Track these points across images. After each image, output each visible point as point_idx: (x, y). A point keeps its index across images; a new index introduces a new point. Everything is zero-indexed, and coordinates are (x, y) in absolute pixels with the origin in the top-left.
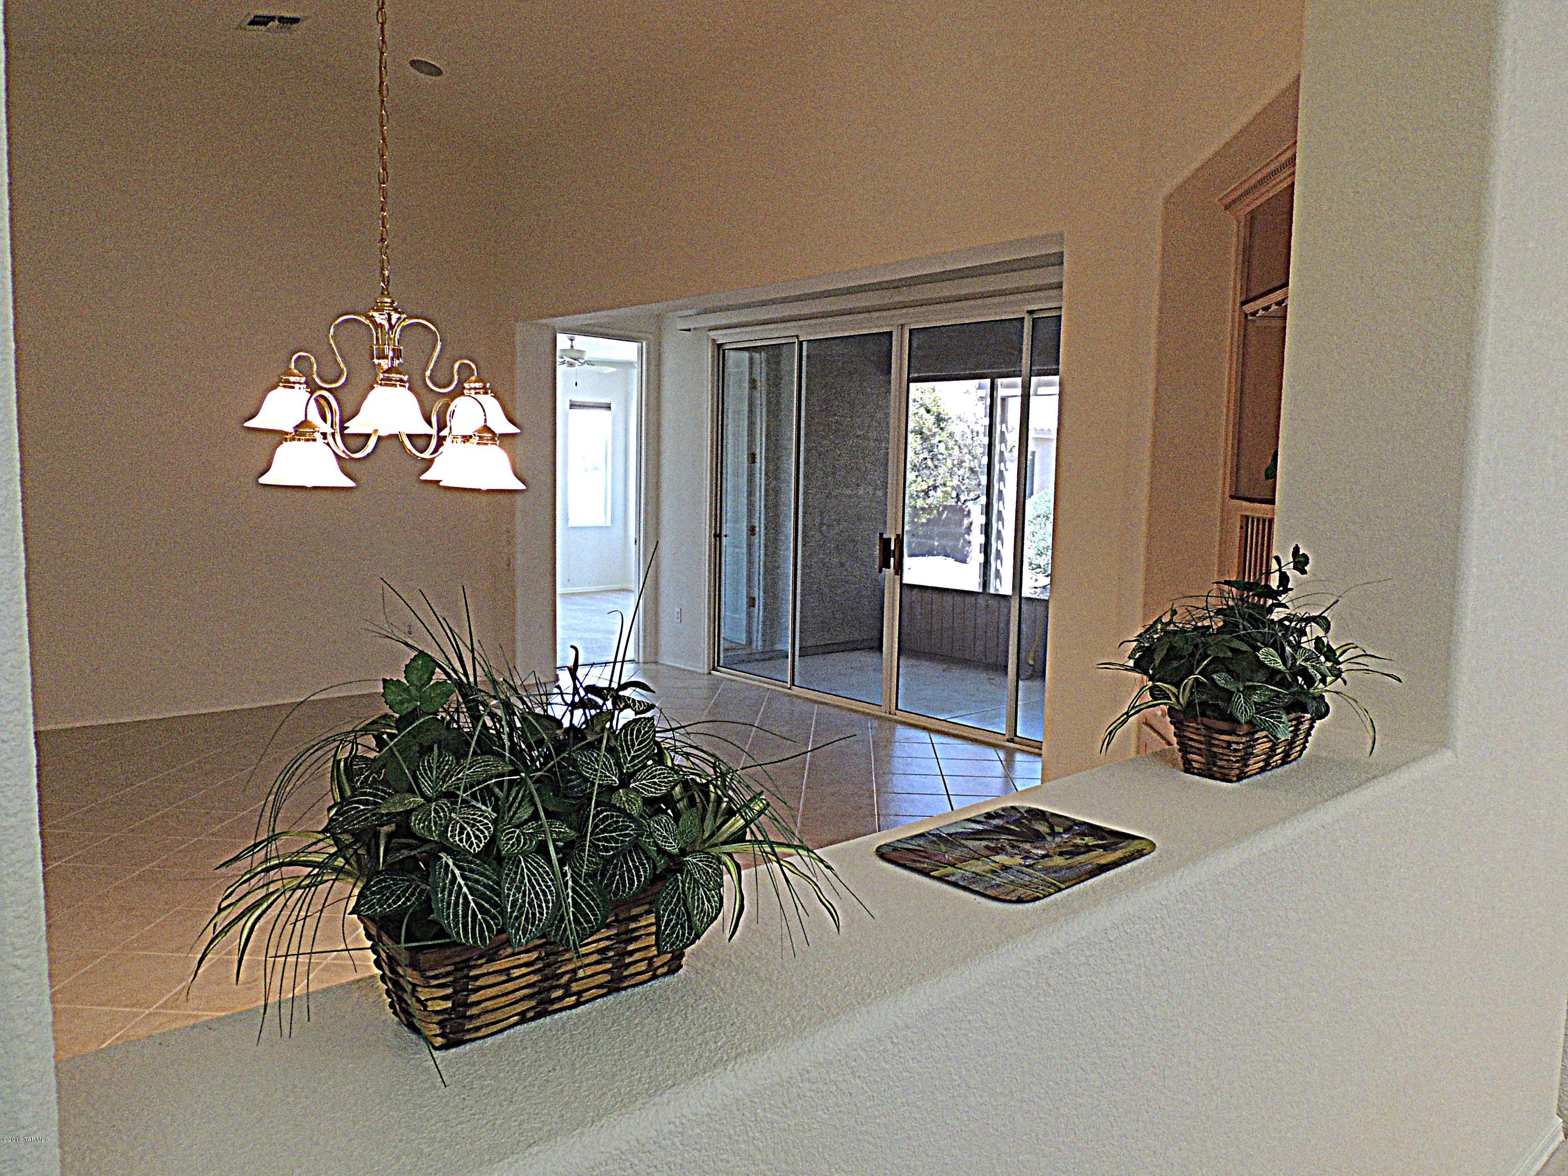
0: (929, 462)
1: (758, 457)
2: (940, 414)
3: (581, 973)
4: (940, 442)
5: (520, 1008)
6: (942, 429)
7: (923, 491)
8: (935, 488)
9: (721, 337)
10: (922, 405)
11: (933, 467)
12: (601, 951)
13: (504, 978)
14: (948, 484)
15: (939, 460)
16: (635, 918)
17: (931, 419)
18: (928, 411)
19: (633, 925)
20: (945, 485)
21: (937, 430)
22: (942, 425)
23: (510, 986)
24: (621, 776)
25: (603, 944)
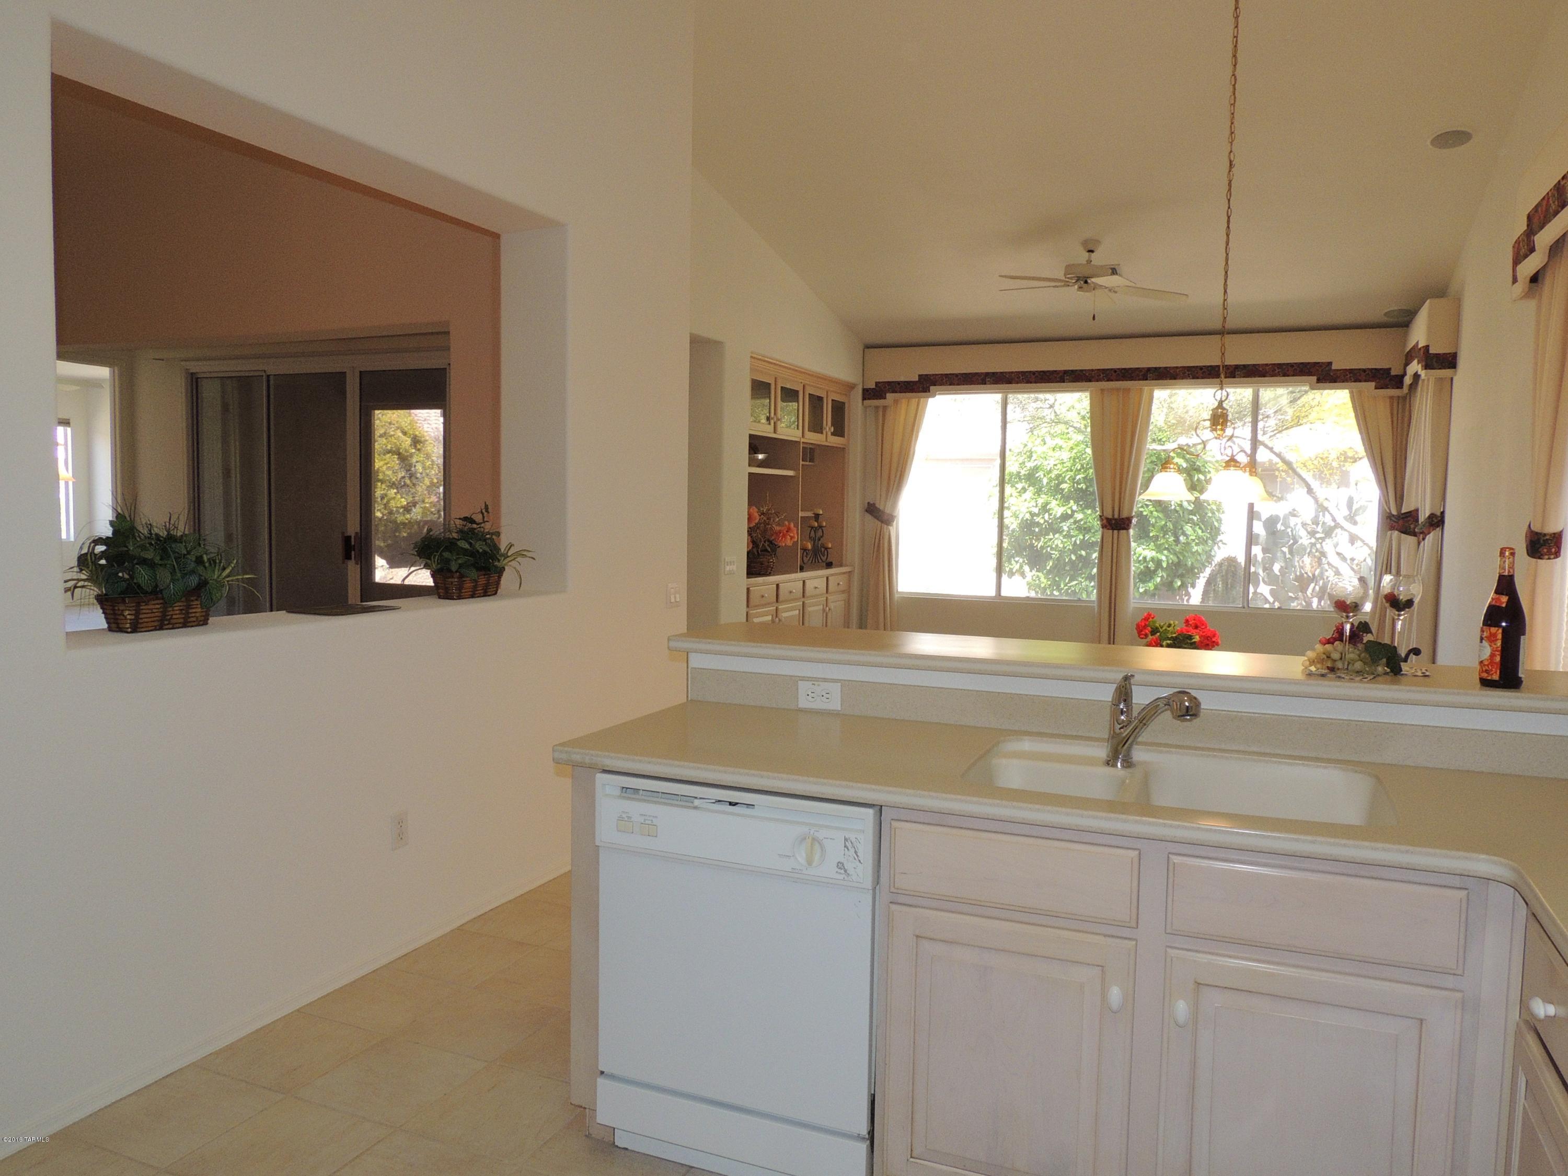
0: (408, 482)
1: (233, 472)
2: (416, 436)
3: (174, 617)
4: (417, 462)
5: (153, 624)
6: (419, 450)
7: (402, 507)
8: (415, 504)
9: (195, 367)
10: (398, 428)
11: (411, 485)
12: (181, 610)
13: (150, 611)
14: (426, 500)
15: (417, 478)
16: (192, 601)
17: (408, 441)
18: (405, 433)
19: (192, 603)
20: (423, 501)
21: (414, 451)
22: (419, 447)
23: (153, 615)
24: (187, 551)
25: (181, 608)
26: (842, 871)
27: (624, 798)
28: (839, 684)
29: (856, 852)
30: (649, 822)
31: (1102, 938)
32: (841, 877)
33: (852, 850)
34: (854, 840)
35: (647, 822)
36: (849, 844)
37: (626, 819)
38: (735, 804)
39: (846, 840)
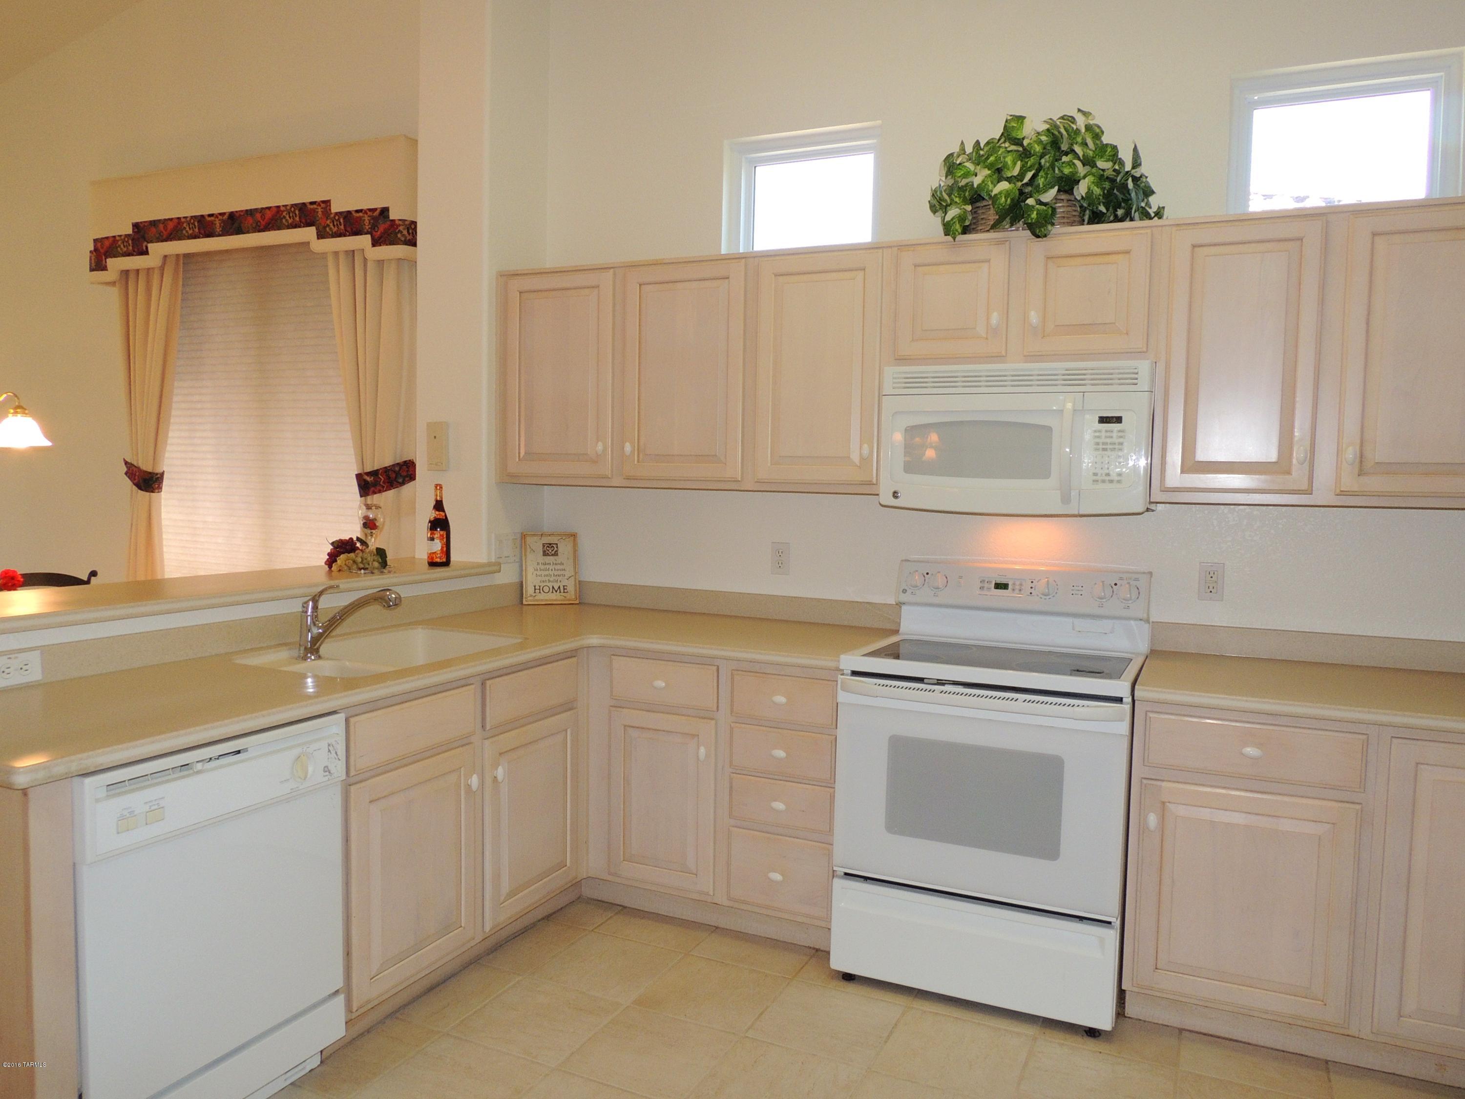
26: (327, 773)
27: (114, 796)
28: (39, 651)
29: (336, 753)
30: (156, 807)
31: (461, 749)
32: (326, 778)
33: (333, 752)
34: (334, 743)
35: (153, 808)
36: (331, 748)
37: (128, 815)
38: (239, 752)
39: (329, 745)
